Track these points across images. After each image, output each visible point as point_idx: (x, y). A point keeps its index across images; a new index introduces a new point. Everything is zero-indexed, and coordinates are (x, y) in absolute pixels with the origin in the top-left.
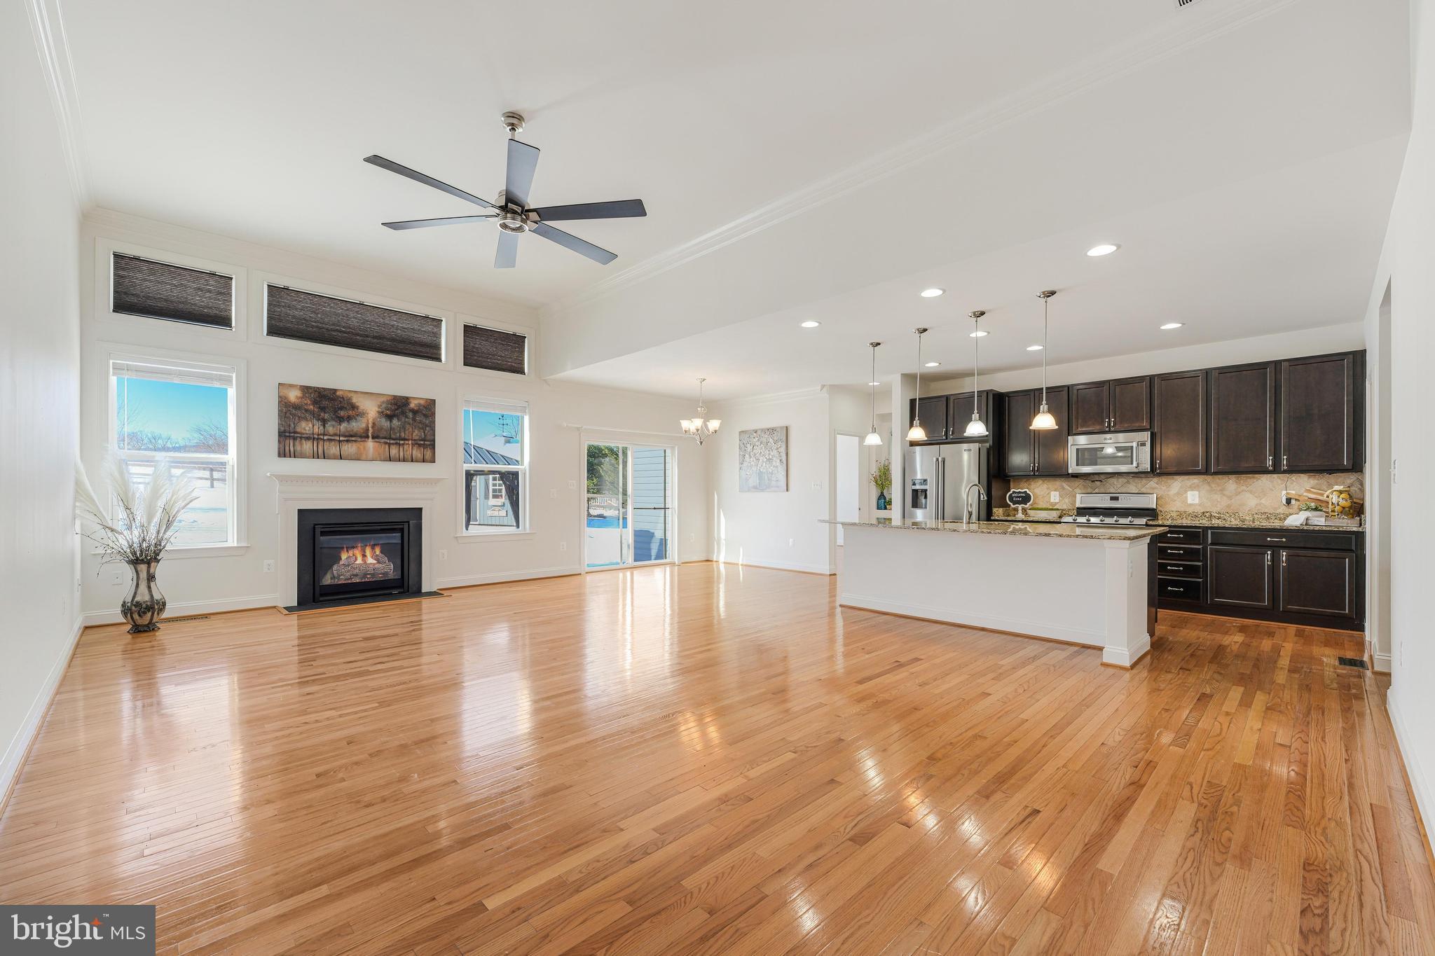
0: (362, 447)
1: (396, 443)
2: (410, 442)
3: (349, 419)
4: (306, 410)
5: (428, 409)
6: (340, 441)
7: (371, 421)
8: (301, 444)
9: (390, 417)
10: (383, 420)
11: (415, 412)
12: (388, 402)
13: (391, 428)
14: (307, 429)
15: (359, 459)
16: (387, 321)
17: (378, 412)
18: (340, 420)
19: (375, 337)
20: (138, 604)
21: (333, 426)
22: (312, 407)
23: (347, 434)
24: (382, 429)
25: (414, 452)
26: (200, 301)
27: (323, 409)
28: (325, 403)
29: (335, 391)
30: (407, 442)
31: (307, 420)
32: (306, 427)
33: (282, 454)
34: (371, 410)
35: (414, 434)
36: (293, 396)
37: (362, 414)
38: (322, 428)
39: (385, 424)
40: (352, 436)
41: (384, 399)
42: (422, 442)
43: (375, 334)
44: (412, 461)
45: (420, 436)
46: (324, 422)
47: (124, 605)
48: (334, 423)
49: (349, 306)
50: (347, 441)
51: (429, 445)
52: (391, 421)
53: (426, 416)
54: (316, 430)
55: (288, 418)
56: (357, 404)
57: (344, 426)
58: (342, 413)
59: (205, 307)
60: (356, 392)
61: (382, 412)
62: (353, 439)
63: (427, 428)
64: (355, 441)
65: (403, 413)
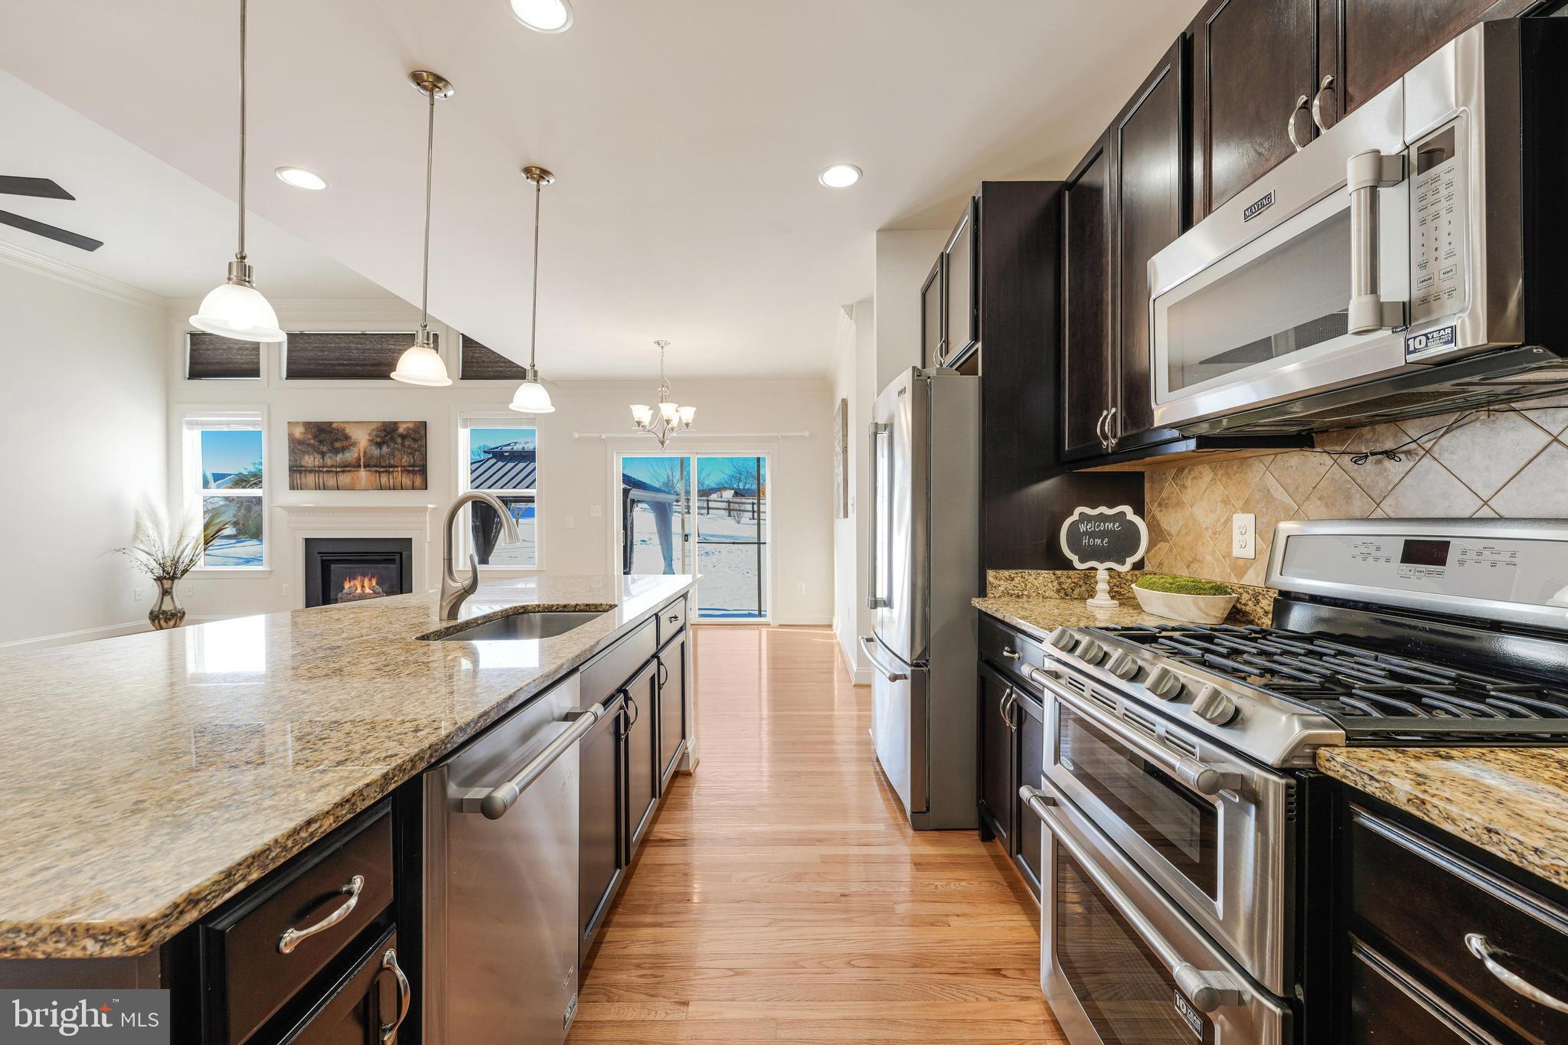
0: (355, 477)
1: (386, 471)
2: (399, 469)
3: (343, 449)
4: (308, 445)
5: (419, 432)
6: (337, 472)
7: (362, 450)
8: (306, 477)
9: (379, 445)
10: (374, 448)
11: (404, 437)
12: (377, 430)
13: (381, 456)
14: (310, 462)
15: (353, 489)
16: (385, 346)
17: (369, 440)
18: (336, 451)
19: (373, 365)
20: (164, 613)
21: (331, 458)
22: (312, 441)
23: (342, 465)
24: (372, 457)
25: (404, 479)
26: (239, 358)
27: (321, 442)
28: (323, 436)
29: (331, 423)
30: (396, 469)
31: (309, 454)
32: (309, 461)
33: (292, 487)
34: (362, 439)
35: (403, 460)
36: (298, 432)
37: (354, 444)
38: (321, 460)
39: (376, 452)
40: (347, 467)
41: (374, 426)
42: (411, 468)
43: (374, 362)
44: (402, 489)
45: (410, 462)
46: (323, 454)
47: (151, 613)
48: (331, 455)
49: (351, 338)
50: (343, 471)
51: (419, 471)
52: (381, 449)
53: (415, 440)
54: (317, 463)
55: (295, 453)
56: (350, 435)
57: (339, 458)
58: (338, 445)
59: (243, 363)
60: (348, 422)
61: (373, 440)
62: (348, 469)
63: (417, 453)
64: (349, 471)
65: (392, 439)
